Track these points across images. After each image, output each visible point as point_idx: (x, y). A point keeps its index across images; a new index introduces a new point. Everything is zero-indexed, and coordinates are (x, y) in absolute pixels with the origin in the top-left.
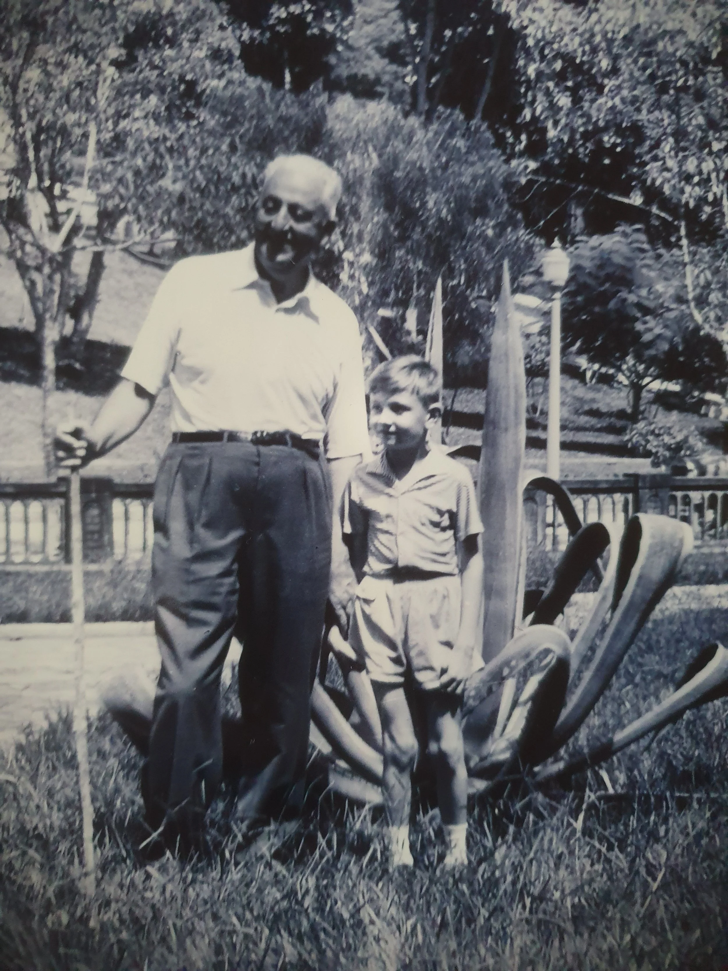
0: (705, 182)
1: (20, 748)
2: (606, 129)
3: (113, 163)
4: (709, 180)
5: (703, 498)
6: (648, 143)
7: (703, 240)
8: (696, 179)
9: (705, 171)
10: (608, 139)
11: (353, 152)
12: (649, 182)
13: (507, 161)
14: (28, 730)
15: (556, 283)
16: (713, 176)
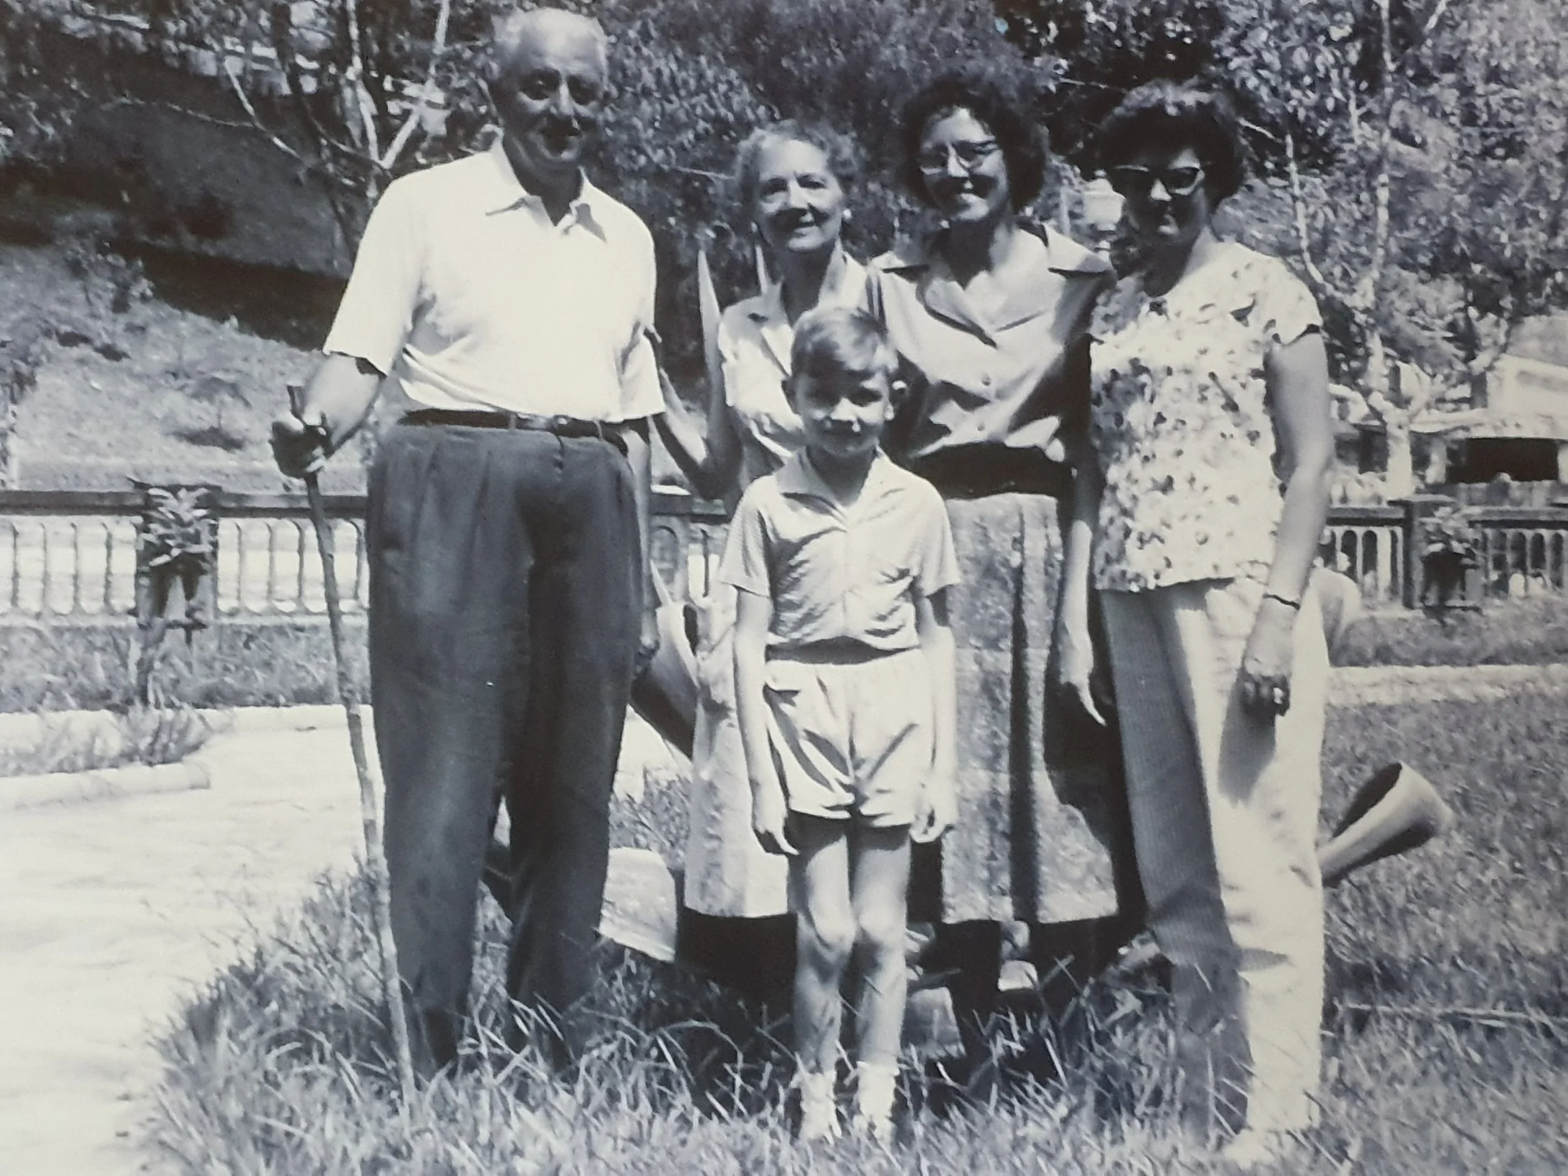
0: (1322, 83)
1: (311, 908)
2: (1169, 13)
3: (471, 48)
4: (1327, 78)
5: (1333, 535)
6: (1231, 31)
7: (1314, 165)
8: (1307, 80)
9: (1321, 68)
10: (1172, 27)
11: (808, 45)
12: (1237, 85)
13: (1029, 57)
14: (325, 881)
15: (1102, 227)
16: (1334, 74)
